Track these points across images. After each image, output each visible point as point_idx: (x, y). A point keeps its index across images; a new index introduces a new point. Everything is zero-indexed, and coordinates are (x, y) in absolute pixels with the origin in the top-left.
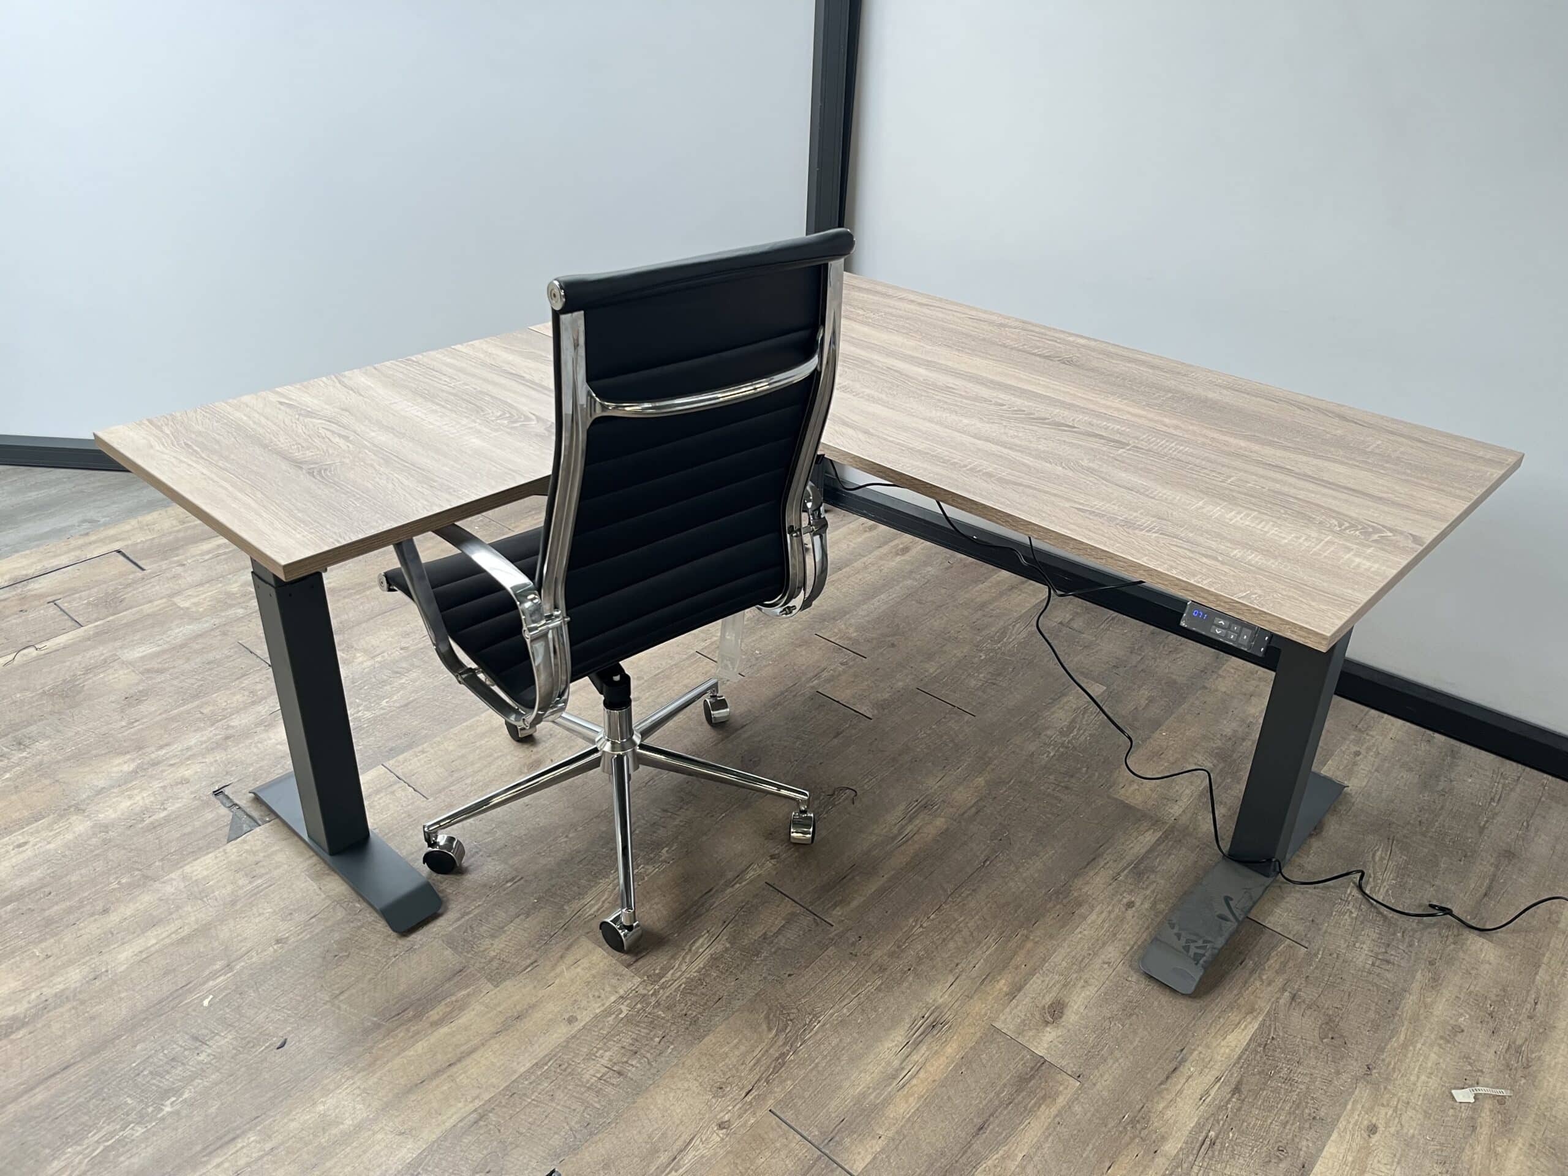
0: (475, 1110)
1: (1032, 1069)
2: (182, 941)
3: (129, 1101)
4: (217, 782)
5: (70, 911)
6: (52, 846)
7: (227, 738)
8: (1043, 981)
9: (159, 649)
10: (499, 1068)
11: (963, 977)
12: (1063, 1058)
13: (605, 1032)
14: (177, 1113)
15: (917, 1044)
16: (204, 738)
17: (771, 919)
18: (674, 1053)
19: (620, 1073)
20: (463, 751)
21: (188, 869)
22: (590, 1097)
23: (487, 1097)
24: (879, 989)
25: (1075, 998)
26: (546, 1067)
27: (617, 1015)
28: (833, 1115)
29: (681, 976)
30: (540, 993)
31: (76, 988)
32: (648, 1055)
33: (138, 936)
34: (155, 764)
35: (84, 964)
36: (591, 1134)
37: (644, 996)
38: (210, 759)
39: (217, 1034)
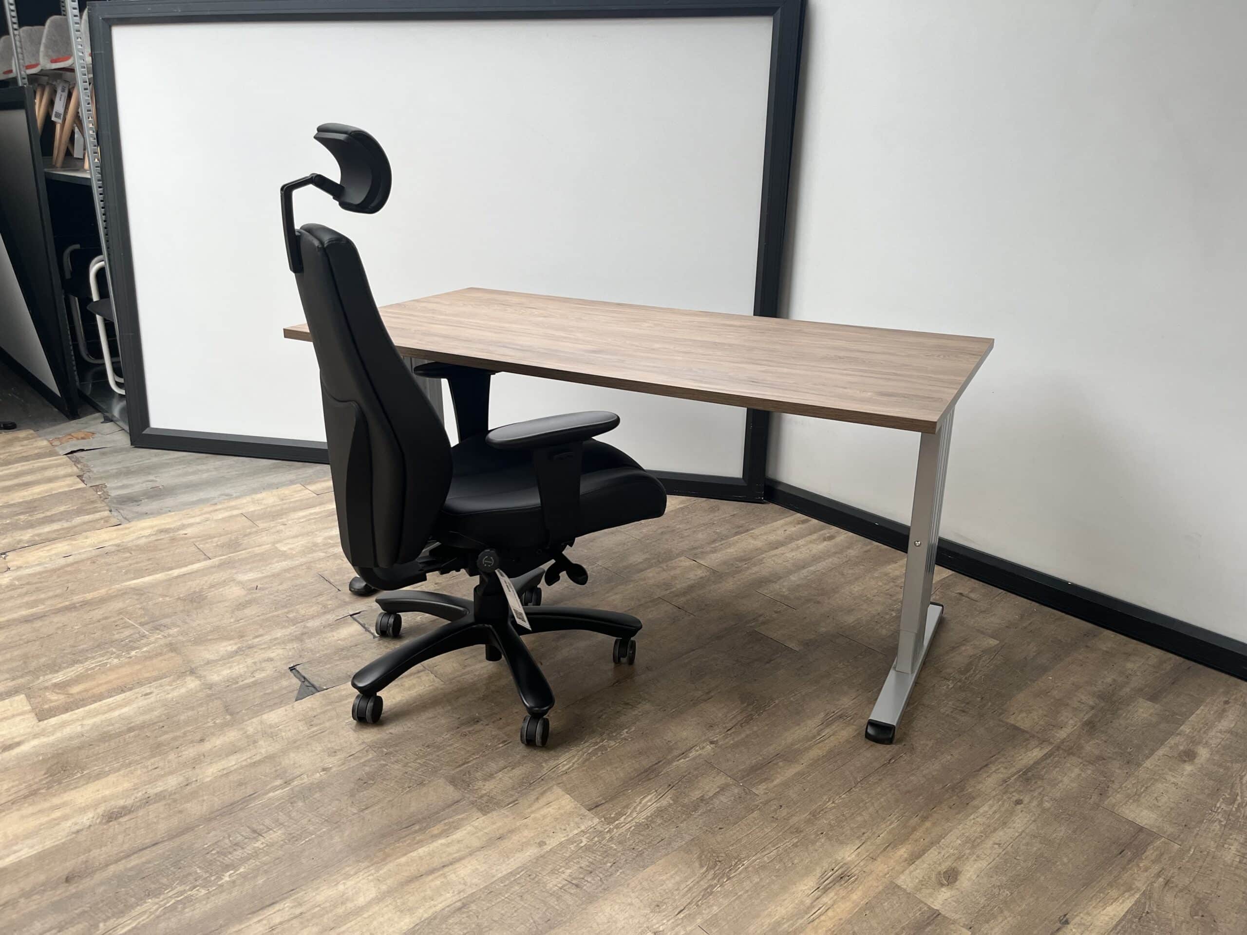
0: (460, 900)
1: (929, 917)
2: (254, 764)
3: (199, 871)
4: (293, 661)
5: (175, 739)
6: (170, 696)
7: (303, 634)
8: (939, 853)
9: (260, 575)
10: (482, 872)
11: (869, 843)
12: (956, 913)
13: (568, 855)
14: (234, 882)
15: (826, 890)
16: (287, 633)
17: (709, 785)
18: (623, 876)
19: (577, 886)
21: (265, 717)
22: (552, 901)
23: (470, 891)
24: (795, 845)
25: (968, 868)
26: (518, 876)
27: (578, 844)
29: (630, 821)
30: (519, 823)
31: (172, 791)
32: (601, 875)
33: (223, 758)
34: (250, 647)
35: (181, 775)
37: (601, 832)
38: (289, 646)
39: (271, 829)
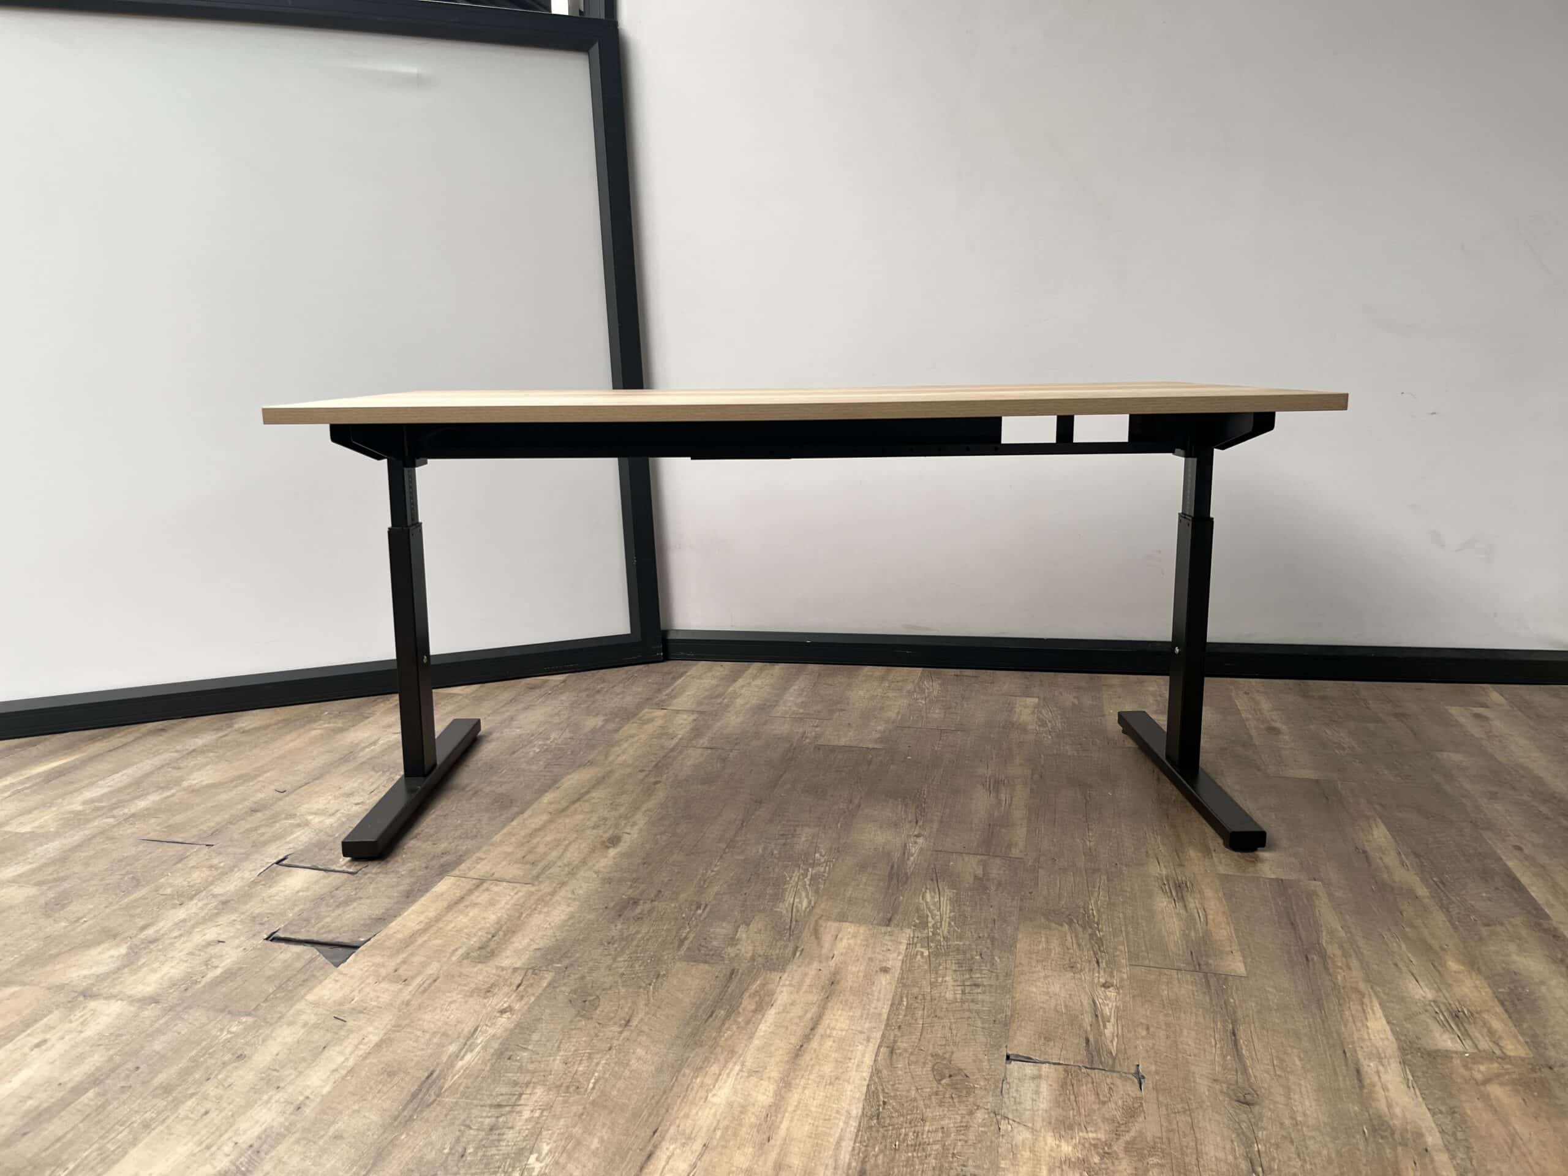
0: (880, 1046)
1: (1279, 886)
2: (379, 1048)
7: (225, 903)
9: (34, 866)
10: (862, 1016)
11: (1160, 858)
13: (926, 967)
14: (555, 1164)
16: (194, 910)
18: (1004, 960)
19: (977, 985)
20: (525, 849)
21: (310, 997)
23: (877, 1035)
24: (1110, 880)
26: (905, 1003)
28: (1181, 952)
29: (941, 919)
30: (832, 963)
31: (280, 1124)
32: (984, 968)
33: (314, 1060)
34: (154, 941)
35: (266, 1103)
36: (1006, 1025)
39: (521, 1095)
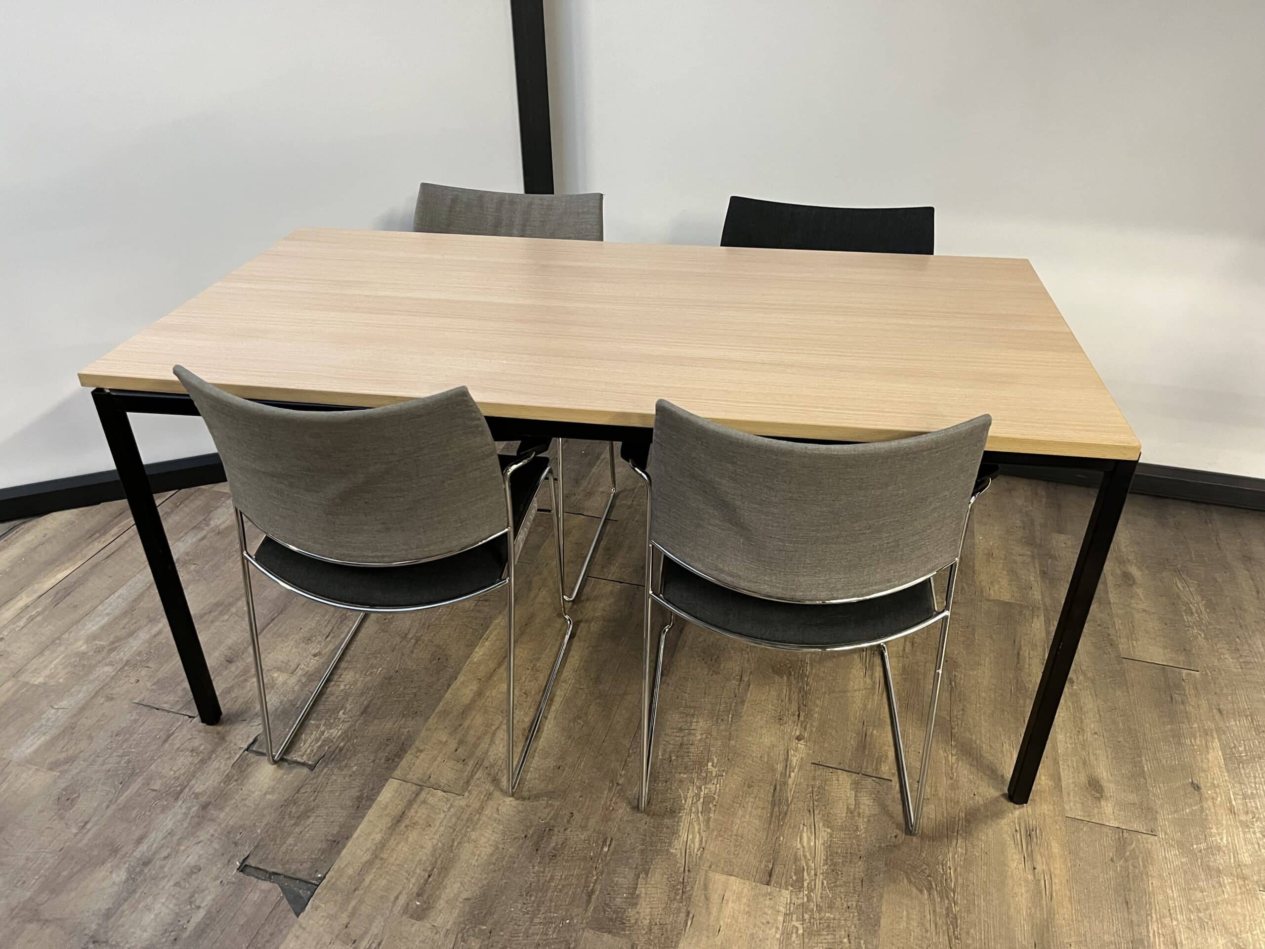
4: (233, 857)
12: (1130, 822)
15: (1031, 855)
17: (842, 793)
25: (1099, 770)
27: (797, 932)
29: (816, 875)
37: (803, 904)
38: (203, 835)
